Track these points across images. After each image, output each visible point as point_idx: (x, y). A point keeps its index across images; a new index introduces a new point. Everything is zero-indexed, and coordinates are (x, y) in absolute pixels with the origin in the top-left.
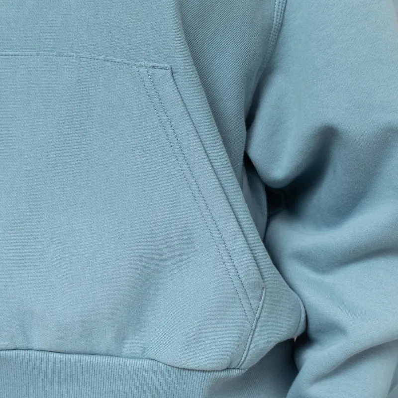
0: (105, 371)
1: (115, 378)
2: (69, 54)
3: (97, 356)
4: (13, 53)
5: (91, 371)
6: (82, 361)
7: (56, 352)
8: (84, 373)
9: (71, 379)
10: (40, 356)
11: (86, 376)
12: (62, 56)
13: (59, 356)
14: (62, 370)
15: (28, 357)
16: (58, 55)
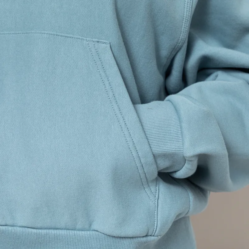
0: (65, 240)
1: (71, 244)
2: (42, 32)
3: (59, 230)
4: (8, 32)
5: (55, 240)
6: (49, 234)
7: (32, 228)
8: (51, 242)
9: (43, 245)
10: (22, 231)
11: (52, 243)
12: (37, 33)
13: (34, 231)
14: (36, 239)
15: (14, 230)
16: (35, 32)
